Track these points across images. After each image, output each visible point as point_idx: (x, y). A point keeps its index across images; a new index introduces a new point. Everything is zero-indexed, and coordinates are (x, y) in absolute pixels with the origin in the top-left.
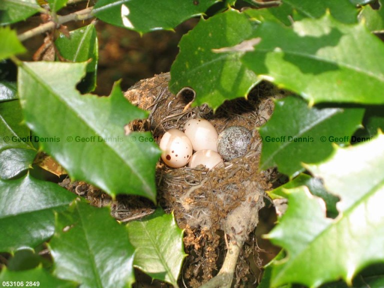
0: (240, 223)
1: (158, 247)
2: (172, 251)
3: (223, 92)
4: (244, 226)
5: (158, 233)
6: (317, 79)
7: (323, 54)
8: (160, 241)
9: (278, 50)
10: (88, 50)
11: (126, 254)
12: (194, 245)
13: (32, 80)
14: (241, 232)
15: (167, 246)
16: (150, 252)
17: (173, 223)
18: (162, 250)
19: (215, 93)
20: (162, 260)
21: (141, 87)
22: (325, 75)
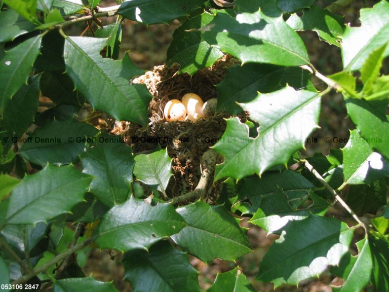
0: (211, 157)
1: (155, 170)
2: (164, 172)
3: (196, 64)
4: (213, 160)
5: (156, 160)
6: (248, 49)
7: (253, 34)
8: (157, 166)
9: (225, 31)
10: (115, 37)
11: (129, 164)
12: (180, 172)
13: (73, 47)
14: (211, 163)
15: (161, 168)
16: (150, 172)
17: (167, 154)
18: (158, 171)
19: (192, 65)
20: (157, 177)
21: (154, 71)
22: (254, 47)
